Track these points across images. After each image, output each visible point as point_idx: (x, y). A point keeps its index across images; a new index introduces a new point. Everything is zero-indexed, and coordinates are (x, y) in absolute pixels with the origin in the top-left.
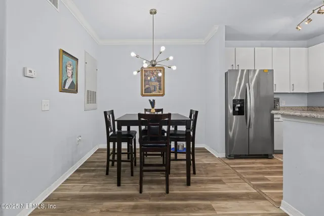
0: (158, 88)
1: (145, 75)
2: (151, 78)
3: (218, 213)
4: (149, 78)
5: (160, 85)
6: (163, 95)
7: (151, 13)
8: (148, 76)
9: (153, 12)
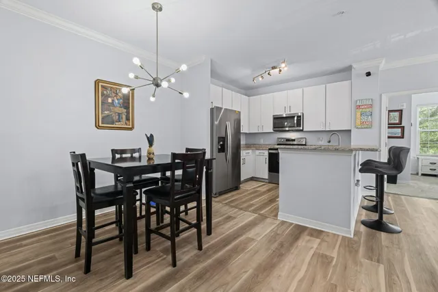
0: (124, 117)
1: (103, 95)
2: (113, 101)
3: (259, 239)
4: (110, 100)
5: (128, 113)
6: (131, 129)
7: (154, 8)
8: (108, 96)
9: (157, 8)
